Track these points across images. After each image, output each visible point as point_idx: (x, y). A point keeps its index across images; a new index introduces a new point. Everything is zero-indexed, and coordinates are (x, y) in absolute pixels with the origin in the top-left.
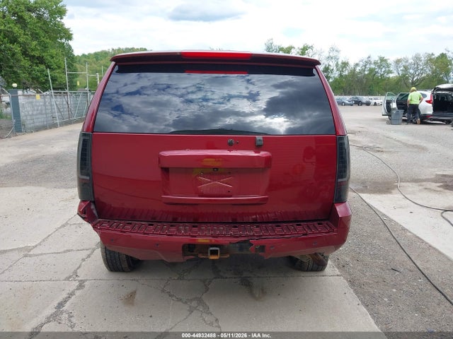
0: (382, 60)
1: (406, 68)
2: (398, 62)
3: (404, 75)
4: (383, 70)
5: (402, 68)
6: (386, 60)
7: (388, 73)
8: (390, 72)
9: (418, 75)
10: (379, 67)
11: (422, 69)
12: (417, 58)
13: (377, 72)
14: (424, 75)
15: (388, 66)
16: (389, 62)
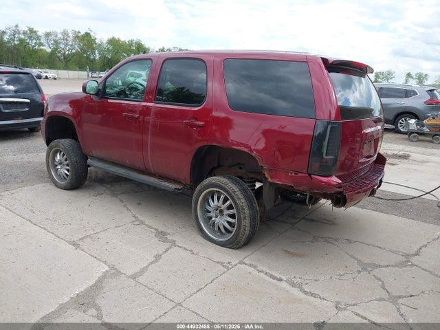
0: (31, 31)
1: (56, 42)
2: (48, 35)
3: (56, 49)
4: (34, 41)
5: (52, 42)
6: (35, 32)
7: (39, 46)
8: (41, 44)
9: (69, 51)
10: (30, 38)
11: (71, 45)
12: (65, 34)
13: (28, 43)
14: (74, 51)
15: (39, 38)
16: (39, 34)
